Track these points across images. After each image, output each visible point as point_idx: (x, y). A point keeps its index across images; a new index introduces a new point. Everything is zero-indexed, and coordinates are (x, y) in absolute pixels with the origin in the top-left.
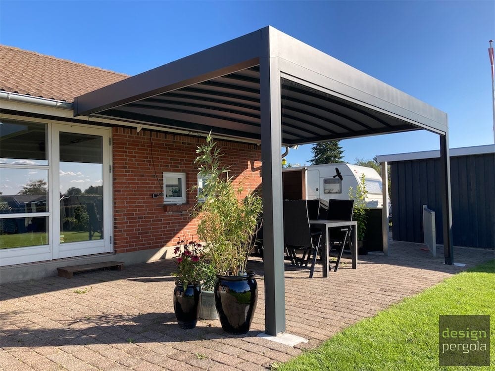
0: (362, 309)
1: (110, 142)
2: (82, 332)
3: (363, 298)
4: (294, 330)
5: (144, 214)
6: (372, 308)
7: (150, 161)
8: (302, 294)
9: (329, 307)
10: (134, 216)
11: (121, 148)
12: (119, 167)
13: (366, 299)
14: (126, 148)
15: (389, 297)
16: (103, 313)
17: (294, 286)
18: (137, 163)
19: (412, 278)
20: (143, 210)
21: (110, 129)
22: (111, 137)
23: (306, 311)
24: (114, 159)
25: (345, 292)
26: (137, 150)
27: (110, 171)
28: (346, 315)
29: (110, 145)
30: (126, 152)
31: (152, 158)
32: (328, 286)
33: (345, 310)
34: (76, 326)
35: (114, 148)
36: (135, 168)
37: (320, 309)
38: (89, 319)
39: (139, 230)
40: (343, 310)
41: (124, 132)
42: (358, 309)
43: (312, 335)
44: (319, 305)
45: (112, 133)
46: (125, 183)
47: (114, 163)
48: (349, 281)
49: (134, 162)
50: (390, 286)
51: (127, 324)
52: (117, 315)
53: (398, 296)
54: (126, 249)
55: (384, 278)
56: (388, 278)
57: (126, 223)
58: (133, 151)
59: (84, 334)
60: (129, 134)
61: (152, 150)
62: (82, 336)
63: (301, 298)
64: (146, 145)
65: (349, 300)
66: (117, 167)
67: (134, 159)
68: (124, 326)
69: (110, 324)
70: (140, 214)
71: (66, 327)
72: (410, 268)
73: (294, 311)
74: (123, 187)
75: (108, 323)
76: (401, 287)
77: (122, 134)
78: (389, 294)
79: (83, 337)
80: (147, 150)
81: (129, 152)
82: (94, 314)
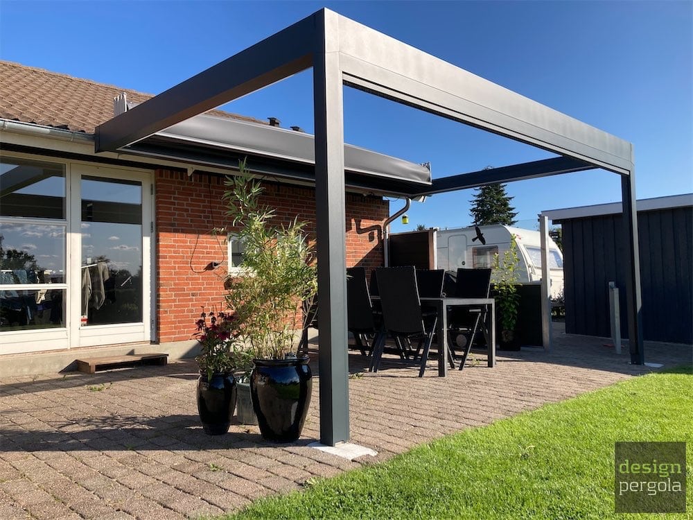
0: (475, 417)
1: (152, 189)
2: (73, 436)
3: (484, 403)
4: (363, 439)
5: (200, 289)
6: (492, 415)
7: (208, 217)
8: (399, 397)
9: (429, 413)
10: (186, 292)
11: (166, 198)
12: (165, 224)
13: (488, 404)
14: (175, 198)
15: (524, 403)
16: (112, 414)
17: (392, 386)
18: (190, 218)
19: (571, 380)
20: (198, 284)
21: (152, 171)
22: (153, 183)
23: (394, 417)
24: (157, 213)
25: (462, 395)
26: (190, 202)
27: (152, 229)
28: (448, 423)
29: (152, 194)
30: (174, 204)
31: (211, 212)
32: (440, 388)
33: (451, 418)
34: (68, 429)
35: (157, 198)
36: (187, 226)
37: (415, 416)
38: (89, 421)
39: (192, 311)
40: (447, 417)
41: (171, 177)
42: (471, 416)
43: (387, 447)
44: (415, 410)
45: (155, 177)
46: (173, 246)
47: (157, 219)
48: (474, 382)
49: (186, 217)
50: (533, 389)
51: (138, 427)
52: (129, 416)
53: (539, 401)
54: (173, 336)
55: (528, 379)
56: (534, 380)
57: (174, 301)
58: (185, 203)
59: (74, 438)
60: (179, 179)
61: (210, 202)
62: (69, 440)
63: (395, 401)
64: (203, 194)
65: (463, 404)
66: (161, 224)
67: (185, 213)
68: (133, 430)
69: (115, 428)
70: (195, 289)
71: (54, 430)
72: (574, 368)
73: (377, 418)
74: (170, 252)
75: (112, 426)
76: (547, 391)
77: (169, 179)
78: (526, 398)
79: (72, 441)
80: (204, 202)
81: (179, 204)
82: (99, 415)
